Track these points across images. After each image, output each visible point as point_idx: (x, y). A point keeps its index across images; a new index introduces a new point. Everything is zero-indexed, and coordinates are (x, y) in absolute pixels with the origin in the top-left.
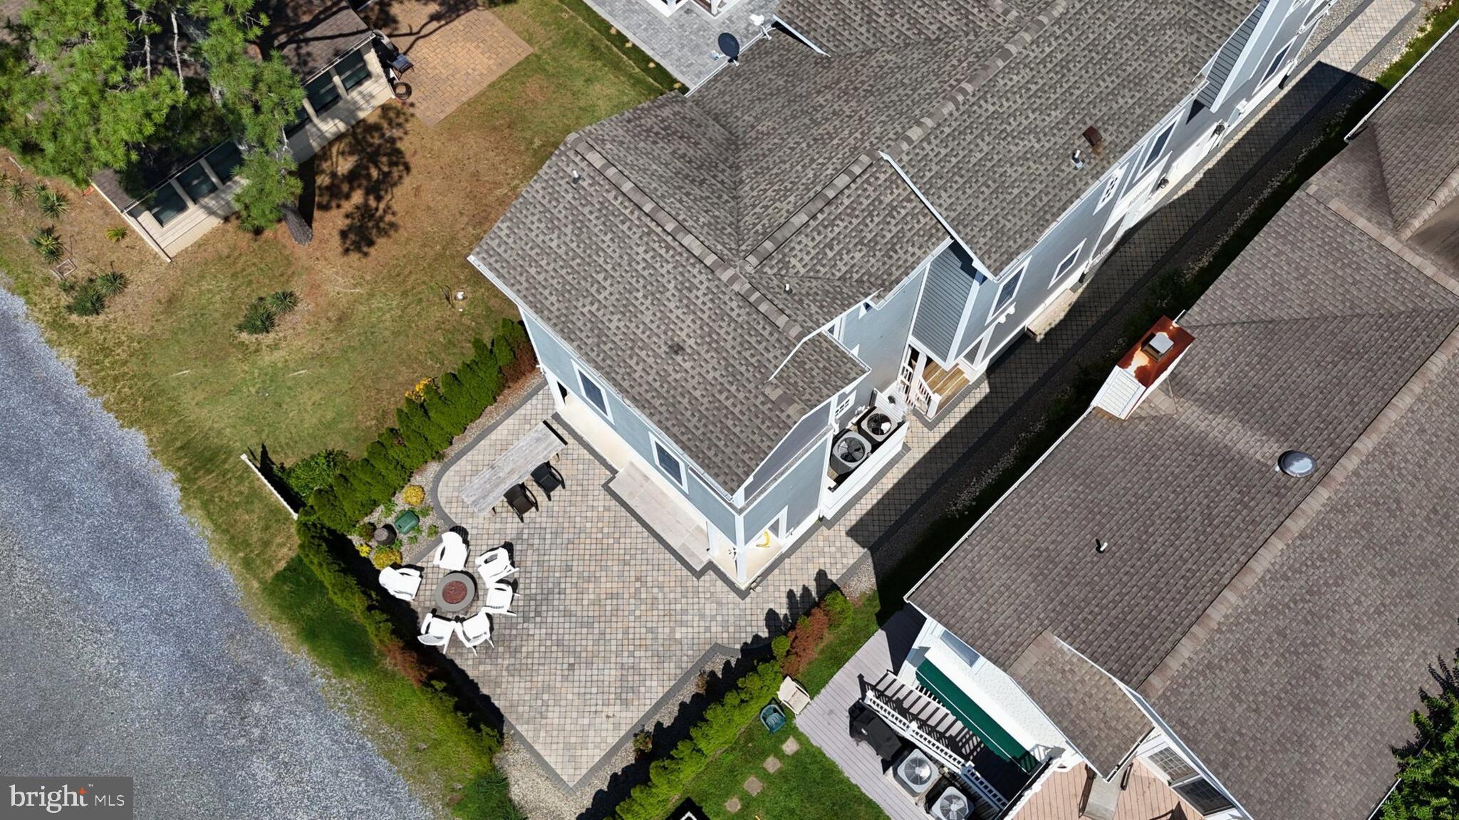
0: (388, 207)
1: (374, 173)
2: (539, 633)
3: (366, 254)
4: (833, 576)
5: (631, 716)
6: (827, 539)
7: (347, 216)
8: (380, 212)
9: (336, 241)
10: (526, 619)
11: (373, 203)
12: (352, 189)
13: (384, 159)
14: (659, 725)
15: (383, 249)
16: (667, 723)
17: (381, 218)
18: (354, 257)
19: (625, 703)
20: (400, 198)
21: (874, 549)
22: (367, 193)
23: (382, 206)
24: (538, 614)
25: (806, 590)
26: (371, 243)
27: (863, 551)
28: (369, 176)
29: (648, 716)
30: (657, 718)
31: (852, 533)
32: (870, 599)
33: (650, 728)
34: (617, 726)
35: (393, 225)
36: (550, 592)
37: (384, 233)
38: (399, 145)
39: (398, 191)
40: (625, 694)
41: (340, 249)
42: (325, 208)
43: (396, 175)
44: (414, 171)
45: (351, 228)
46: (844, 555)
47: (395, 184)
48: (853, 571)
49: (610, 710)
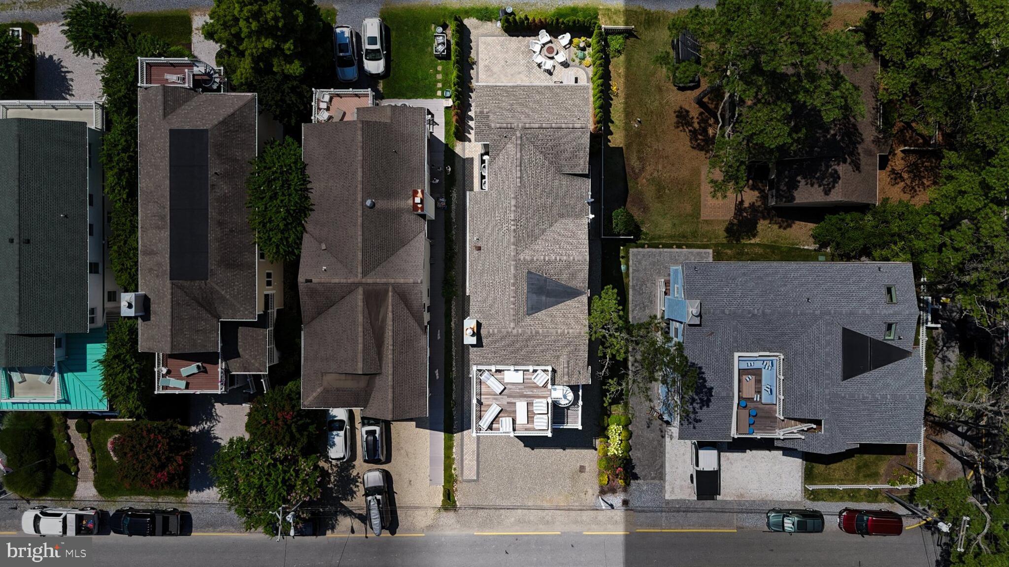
0: (685, 131)
1: (700, 137)
2: (522, 62)
3: (675, 112)
4: (467, 143)
5: (481, 65)
6: (477, 151)
7: (693, 118)
8: (685, 128)
9: (687, 108)
10: (528, 62)
11: (690, 128)
12: (700, 126)
13: (702, 144)
14: (473, 69)
15: (672, 119)
16: (472, 71)
17: (683, 126)
18: (678, 109)
19: (486, 66)
20: (684, 137)
21: (464, 160)
22: (695, 129)
23: (687, 130)
24: (527, 66)
25: (470, 133)
26: (677, 116)
27: (467, 156)
28: (701, 135)
29: (478, 68)
30: (475, 70)
31: (472, 159)
32: (453, 146)
33: (474, 66)
34: (482, 59)
35: (678, 127)
36: (529, 74)
37: (678, 123)
38: (704, 152)
39: (688, 139)
40: (488, 68)
41: (683, 107)
42: (701, 114)
43: (694, 142)
44: (691, 149)
45: (688, 116)
46: (469, 151)
47: (691, 139)
48: (464, 150)
49: (487, 61)
